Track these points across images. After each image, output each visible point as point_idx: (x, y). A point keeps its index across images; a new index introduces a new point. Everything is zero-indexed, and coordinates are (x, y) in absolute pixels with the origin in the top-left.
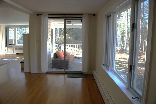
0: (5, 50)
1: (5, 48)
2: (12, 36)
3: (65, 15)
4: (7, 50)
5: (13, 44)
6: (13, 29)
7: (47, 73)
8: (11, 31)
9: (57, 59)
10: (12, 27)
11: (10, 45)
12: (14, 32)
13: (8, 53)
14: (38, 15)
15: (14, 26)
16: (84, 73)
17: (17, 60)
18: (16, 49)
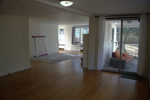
0: (72, 47)
1: (71, 45)
2: (77, 35)
3: (121, 16)
4: (73, 47)
5: (78, 42)
6: (79, 29)
7: (102, 71)
8: (77, 30)
9: (115, 58)
10: (78, 28)
11: (75, 42)
12: (79, 31)
13: (74, 50)
14: (96, 17)
15: (79, 26)
16: (139, 76)
17: (80, 56)
18: (80, 46)
